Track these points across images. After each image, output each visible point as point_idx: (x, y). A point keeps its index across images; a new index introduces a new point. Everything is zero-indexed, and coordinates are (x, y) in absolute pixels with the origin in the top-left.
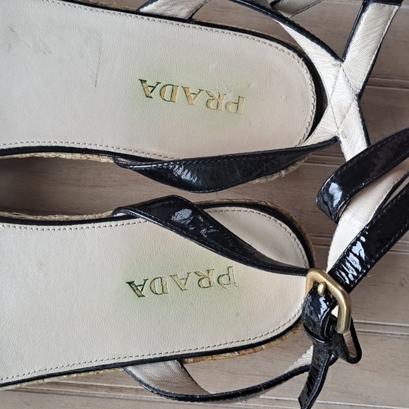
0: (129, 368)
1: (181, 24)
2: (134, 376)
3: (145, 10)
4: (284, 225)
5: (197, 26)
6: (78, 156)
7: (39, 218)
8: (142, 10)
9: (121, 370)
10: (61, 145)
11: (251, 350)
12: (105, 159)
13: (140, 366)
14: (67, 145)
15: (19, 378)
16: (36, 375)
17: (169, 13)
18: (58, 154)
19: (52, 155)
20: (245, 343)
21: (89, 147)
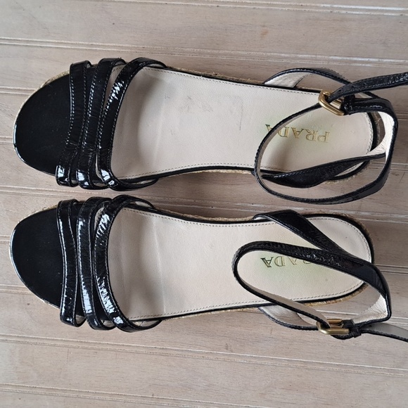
0: (262, 308)
1: (290, 91)
2: (265, 313)
3: (268, 83)
4: (356, 229)
5: (300, 92)
6: (230, 171)
7: (210, 219)
8: (266, 83)
9: (256, 309)
10: (221, 165)
11: (333, 301)
12: (245, 172)
13: (268, 307)
14: (225, 165)
15: (198, 311)
16: (207, 309)
17: (282, 84)
18: (218, 170)
19: (214, 171)
20: (331, 297)
21: (238, 166)
